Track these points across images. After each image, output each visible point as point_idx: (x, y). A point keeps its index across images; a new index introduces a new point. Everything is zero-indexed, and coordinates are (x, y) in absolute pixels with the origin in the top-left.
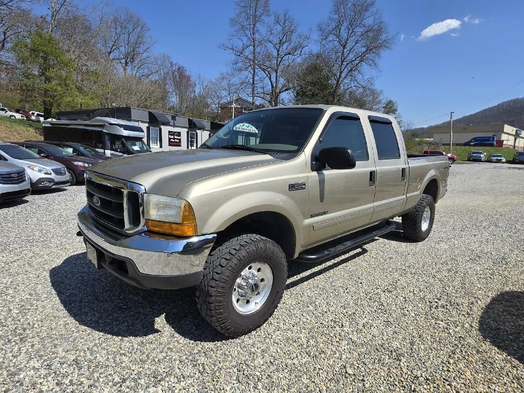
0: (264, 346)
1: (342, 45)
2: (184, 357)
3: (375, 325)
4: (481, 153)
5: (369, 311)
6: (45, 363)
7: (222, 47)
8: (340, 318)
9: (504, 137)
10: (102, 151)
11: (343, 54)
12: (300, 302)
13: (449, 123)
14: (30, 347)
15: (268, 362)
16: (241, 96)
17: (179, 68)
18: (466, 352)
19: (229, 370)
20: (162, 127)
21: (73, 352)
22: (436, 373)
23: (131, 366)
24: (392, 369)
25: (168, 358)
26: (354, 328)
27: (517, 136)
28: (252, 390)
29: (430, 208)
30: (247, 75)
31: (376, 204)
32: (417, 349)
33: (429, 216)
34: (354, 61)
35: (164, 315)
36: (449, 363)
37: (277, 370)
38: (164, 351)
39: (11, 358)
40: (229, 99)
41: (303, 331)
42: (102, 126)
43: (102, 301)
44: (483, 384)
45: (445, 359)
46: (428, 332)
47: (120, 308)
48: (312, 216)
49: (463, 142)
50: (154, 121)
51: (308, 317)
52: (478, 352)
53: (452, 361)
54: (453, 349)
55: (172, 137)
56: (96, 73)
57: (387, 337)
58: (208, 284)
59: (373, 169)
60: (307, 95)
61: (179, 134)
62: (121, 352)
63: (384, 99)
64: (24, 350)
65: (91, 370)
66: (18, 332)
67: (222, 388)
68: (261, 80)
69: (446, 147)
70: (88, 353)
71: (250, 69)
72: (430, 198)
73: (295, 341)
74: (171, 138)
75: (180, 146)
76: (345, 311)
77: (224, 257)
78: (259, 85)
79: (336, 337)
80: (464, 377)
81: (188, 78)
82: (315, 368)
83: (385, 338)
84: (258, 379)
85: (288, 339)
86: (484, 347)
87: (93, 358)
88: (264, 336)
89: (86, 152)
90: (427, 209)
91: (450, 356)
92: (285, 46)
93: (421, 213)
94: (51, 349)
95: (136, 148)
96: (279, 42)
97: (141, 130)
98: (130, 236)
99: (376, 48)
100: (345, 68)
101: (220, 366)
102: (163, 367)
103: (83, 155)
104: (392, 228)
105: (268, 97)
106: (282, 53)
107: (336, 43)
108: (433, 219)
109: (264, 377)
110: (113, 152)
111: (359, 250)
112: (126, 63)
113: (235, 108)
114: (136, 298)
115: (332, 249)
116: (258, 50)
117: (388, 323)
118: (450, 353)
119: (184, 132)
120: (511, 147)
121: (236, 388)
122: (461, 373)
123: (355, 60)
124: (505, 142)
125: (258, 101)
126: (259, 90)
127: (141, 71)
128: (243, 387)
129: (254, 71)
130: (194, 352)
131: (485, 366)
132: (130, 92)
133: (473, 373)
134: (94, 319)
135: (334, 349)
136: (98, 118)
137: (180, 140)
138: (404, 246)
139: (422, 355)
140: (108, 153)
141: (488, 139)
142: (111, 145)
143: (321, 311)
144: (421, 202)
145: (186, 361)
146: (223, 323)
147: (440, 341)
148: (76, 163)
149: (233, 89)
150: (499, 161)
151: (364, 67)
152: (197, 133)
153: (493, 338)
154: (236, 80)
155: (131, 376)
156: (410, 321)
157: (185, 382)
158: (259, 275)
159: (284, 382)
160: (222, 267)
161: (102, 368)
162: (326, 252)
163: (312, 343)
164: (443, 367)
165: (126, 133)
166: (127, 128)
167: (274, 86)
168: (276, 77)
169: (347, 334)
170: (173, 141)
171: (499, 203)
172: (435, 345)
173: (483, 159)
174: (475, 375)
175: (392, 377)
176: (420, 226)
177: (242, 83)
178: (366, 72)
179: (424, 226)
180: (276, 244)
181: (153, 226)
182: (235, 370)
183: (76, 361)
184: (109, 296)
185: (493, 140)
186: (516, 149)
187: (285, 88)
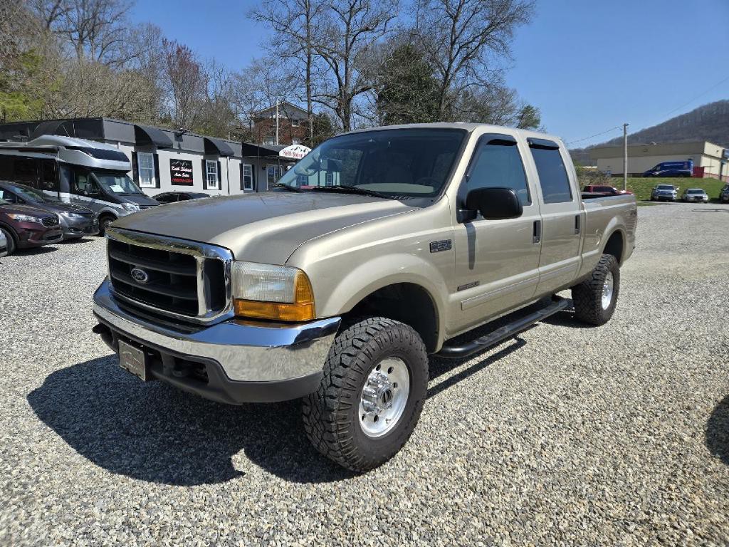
0: (407, 482)
1: (451, 16)
2: (294, 505)
3: (558, 445)
4: (672, 188)
5: (546, 426)
6: (80, 531)
7: (254, 15)
8: (507, 438)
9: (705, 162)
10: (55, 194)
11: (453, 31)
12: (443, 418)
13: (621, 141)
14: (46, 510)
15: (419, 503)
16: (288, 99)
17: (179, 51)
18: (690, 474)
19: (364, 519)
20: (158, 152)
21: (119, 512)
22: (654, 503)
23: (218, 524)
24: (594, 502)
25: (269, 509)
26: (529, 451)
27: (723, 159)
28: (405, 542)
29: (613, 275)
30: (296, 64)
31: (542, 269)
32: (623, 474)
33: (612, 286)
34: (471, 42)
35: (242, 451)
36: (670, 489)
37: (435, 514)
38: (261, 500)
39: (20, 528)
40: (268, 104)
41: (458, 459)
42: (53, 151)
43: (138, 436)
44: (718, 512)
45: (664, 484)
46: (635, 450)
47: (171, 444)
48: (459, 289)
49: (643, 171)
50: (143, 141)
51: (461, 440)
52: (706, 472)
53: (673, 486)
54: (671, 471)
55: (178, 169)
56: (32, 58)
57: (579, 460)
58: (324, 393)
59: (537, 217)
60: (396, 100)
61: (189, 164)
62: (195, 506)
63: (518, 103)
64: (36, 515)
65: (156, 534)
66: (15, 490)
67: (362, 542)
68: (322, 73)
69: (617, 179)
70: (143, 512)
71: (302, 54)
72: (612, 258)
73: (450, 474)
74: (176, 171)
75: (191, 184)
76: (512, 428)
77: (346, 352)
78: (317, 81)
79: (507, 464)
80: (692, 505)
81: (196, 68)
82: (487, 507)
83: (576, 462)
84: (411, 527)
85: (438, 471)
86: (713, 466)
87: (153, 518)
88: (404, 469)
89: (26, 196)
90: (609, 276)
91: (669, 480)
92: (359, 16)
93: (600, 283)
94: (81, 509)
95: (117, 189)
96: (348, 9)
97: (122, 157)
98: (208, 327)
99: (504, 21)
100: (458, 53)
101: (351, 513)
102: (266, 521)
103: (24, 202)
104: (559, 308)
105: (333, 103)
106: (355, 28)
107: (442, 12)
108: (618, 291)
109: (418, 524)
110: (76, 196)
111: (513, 341)
112: (81, 39)
113: (281, 120)
114: (192, 428)
115: (485, 338)
116: (314, 21)
117: (576, 443)
118: (670, 477)
119: (197, 160)
120: (717, 178)
121: (382, 541)
122: (687, 501)
123: (473, 40)
124: (706, 170)
125: (317, 109)
126: (319, 89)
127: (109, 54)
128: (392, 540)
129: (309, 58)
130: (307, 498)
131: (718, 490)
132: (92, 90)
133: (703, 500)
134: (133, 463)
135: (508, 481)
136: (45, 137)
137: (191, 174)
138: (577, 334)
139: (632, 481)
140: (66, 197)
141: (681, 165)
142: (70, 183)
143: (477, 430)
144: (600, 265)
145: (299, 511)
146: (348, 451)
147: (654, 461)
148: (15, 216)
149: (274, 88)
150: (699, 200)
151: (488, 52)
152: (219, 163)
153: (724, 453)
154: (279, 72)
155: (221, 538)
156: (606, 438)
157: (305, 540)
158: (392, 378)
159: (448, 529)
160: (345, 366)
161: (172, 530)
162: (477, 343)
163: (475, 474)
164: (662, 494)
165: (97, 163)
166: (98, 154)
167: (344, 83)
168: (347, 69)
169: (521, 460)
170: (180, 175)
171: (707, 265)
172: (647, 467)
173: (674, 197)
174: (707, 502)
175: (596, 511)
176: (600, 302)
177: (291, 78)
178: (490, 61)
179: (606, 302)
180: (414, 331)
181: (246, 309)
182: (374, 518)
183: (127, 524)
184: (146, 428)
185: (689, 168)
186: (723, 179)
187: (360, 88)
